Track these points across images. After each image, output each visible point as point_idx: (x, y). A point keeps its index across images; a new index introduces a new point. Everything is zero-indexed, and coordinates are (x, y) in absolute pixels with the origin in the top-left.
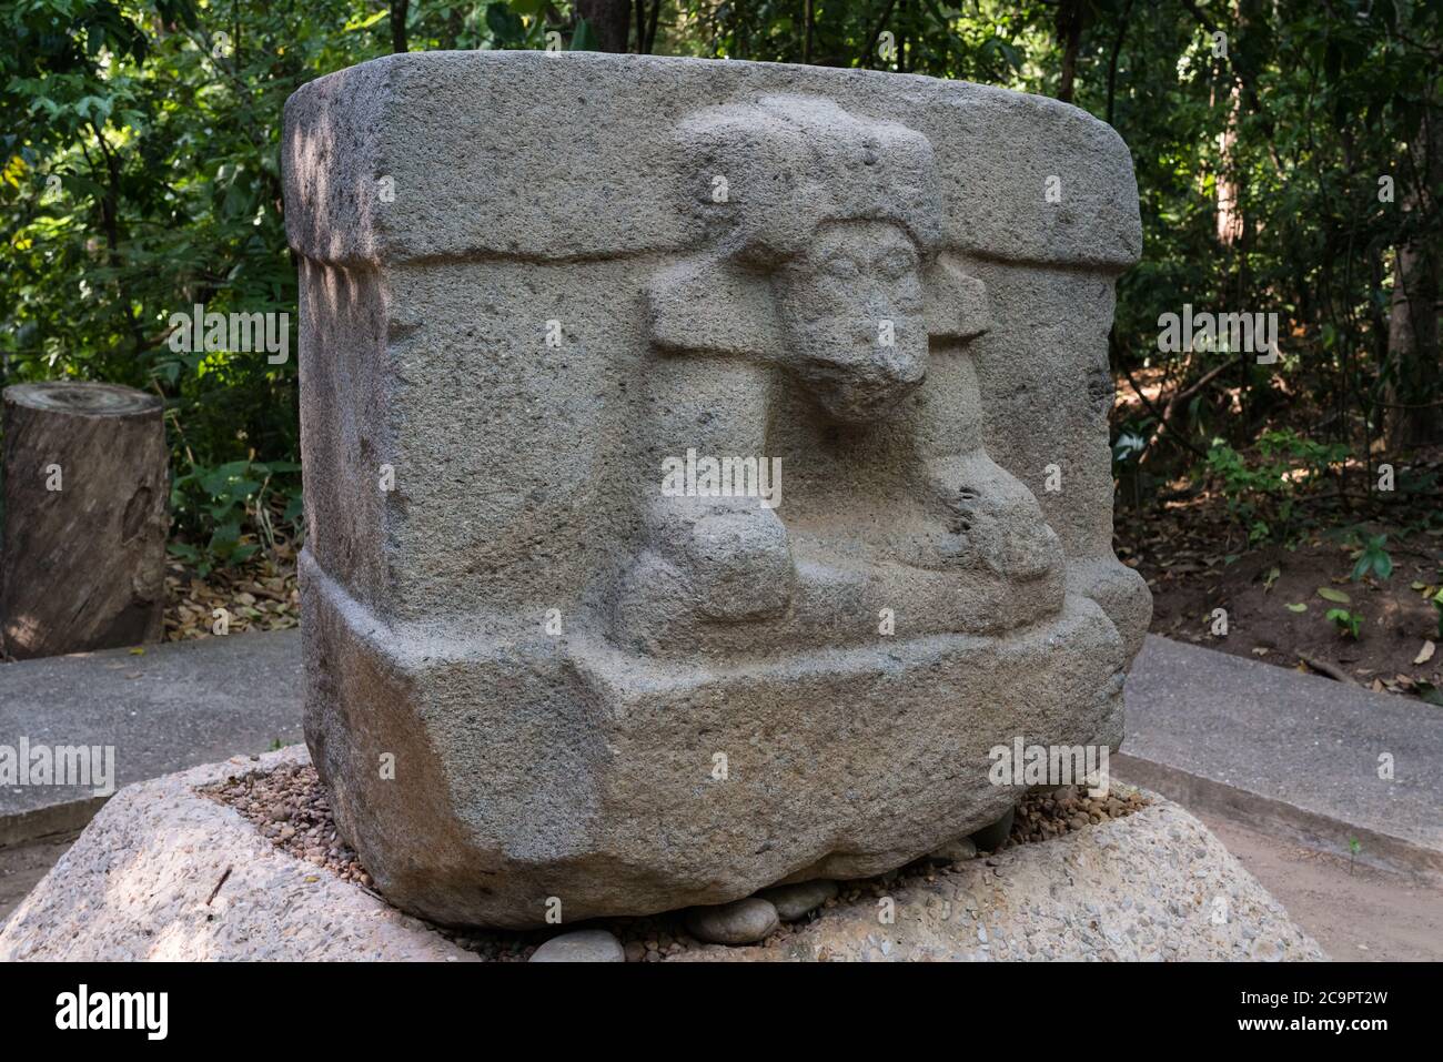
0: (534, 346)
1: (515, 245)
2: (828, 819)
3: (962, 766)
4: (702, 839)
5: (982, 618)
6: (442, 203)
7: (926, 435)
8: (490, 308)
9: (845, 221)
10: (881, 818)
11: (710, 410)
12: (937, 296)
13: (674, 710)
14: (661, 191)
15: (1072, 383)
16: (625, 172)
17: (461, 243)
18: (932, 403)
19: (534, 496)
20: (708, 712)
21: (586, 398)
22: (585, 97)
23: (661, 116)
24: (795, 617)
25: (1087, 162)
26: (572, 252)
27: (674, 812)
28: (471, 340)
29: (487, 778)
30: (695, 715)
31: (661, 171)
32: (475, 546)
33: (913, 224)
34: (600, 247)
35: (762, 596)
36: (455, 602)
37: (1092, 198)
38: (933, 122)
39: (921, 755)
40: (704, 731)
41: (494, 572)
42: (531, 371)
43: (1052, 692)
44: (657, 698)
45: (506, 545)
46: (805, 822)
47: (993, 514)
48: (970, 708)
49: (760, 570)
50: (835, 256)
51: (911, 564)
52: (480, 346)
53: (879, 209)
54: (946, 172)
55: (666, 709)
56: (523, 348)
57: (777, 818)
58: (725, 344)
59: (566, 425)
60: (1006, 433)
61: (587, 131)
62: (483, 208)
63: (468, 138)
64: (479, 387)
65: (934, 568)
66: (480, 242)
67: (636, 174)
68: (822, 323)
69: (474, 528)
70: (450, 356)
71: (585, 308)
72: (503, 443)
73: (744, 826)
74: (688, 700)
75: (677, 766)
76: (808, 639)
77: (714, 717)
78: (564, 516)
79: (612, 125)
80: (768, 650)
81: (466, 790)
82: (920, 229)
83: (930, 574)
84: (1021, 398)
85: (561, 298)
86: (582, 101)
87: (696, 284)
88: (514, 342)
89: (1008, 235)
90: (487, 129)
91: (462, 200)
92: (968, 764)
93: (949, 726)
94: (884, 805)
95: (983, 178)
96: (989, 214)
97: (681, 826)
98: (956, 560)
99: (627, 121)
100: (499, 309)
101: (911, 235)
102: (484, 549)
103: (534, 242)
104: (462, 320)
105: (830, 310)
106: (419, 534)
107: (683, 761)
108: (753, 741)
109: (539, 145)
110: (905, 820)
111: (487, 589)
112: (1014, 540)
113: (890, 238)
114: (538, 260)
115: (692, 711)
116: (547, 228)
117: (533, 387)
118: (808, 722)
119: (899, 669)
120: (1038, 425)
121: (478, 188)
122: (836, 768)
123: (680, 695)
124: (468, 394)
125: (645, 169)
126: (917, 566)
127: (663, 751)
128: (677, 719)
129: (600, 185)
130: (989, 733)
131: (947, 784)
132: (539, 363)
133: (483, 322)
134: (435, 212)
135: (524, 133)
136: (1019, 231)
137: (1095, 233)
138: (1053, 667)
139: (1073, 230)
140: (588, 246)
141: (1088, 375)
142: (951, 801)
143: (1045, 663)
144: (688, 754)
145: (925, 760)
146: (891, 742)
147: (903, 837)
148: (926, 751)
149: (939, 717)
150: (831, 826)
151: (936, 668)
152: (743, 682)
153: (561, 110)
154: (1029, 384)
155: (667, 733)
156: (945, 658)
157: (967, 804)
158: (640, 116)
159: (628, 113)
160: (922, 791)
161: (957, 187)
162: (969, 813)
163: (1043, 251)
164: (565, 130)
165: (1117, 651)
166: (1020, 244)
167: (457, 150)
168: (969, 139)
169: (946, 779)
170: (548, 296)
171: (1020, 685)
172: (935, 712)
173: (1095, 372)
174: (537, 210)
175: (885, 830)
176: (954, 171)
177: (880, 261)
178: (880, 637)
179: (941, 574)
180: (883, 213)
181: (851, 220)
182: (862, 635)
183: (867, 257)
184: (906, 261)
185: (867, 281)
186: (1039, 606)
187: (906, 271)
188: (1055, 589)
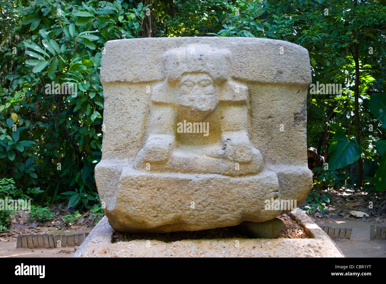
0: (130, 102)
1: (125, 80)
2: (174, 212)
3: (216, 207)
4: (139, 210)
5: (226, 171)
6: (111, 71)
7: (223, 126)
8: (121, 94)
9: (190, 73)
10: (190, 215)
11: (161, 116)
12: (226, 91)
13: (134, 180)
14: (159, 68)
15: (288, 116)
16: (151, 64)
17: (115, 79)
18: (225, 118)
19: (128, 135)
20: (143, 182)
21: (141, 113)
22: (145, 47)
23: (162, 51)
24: (169, 164)
25: (289, 57)
26: (138, 81)
27: (132, 202)
28: (117, 100)
29: (106, 193)
30: (139, 182)
31: (160, 63)
32: (116, 145)
33: (211, 74)
34: (144, 80)
35: (159, 158)
36: (111, 156)
37: (290, 66)
38: (238, 48)
39: (203, 202)
40: (141, 186)
41: (120, 151)
42: (129, 107)
43: (248, 193)
44: (130, 177)
45: (122, 145)
46: (168, 212)
47: (232, 145)
48: (219, 193)
49: (159, 152)
50: (186, 81)
51: (209, 156)
52: (119, 102)
53: (201, 70)
54: (240, 61)
55: (132, 179)
56: (127, 102)
57: (159, 209)
58: (164, 101)
59: (136, 119)
60: (265, 128)
61: (144, 55)
62: (119, 72)
63: (118, 58)
64: (119, 110)
65: (215, 158)
66: (118, 79)
67: (154, 64)
68: (182, 97)
69: (116, 141)
70: (113, 103)
71: (141, 94)
72: (123, 123)
73: (150, 209)
74: (137, 178)
75: (134, 193)
76: (173, 169)
77: (144, 183)
78: (134, 140)
79: (150, 53)
80: (162, 171)
81: (102, 195)
82: (213, 74)
83: (214, 159)
84: (270, 120)
85: (136, 91)
86: (144, 48)
87: (161, 88)
88: (126, 101)
89: (260, 76)
90: (122, 56)
91: (115, 71)
92: (217, 207)
93: (212, 196)
94: (191, 212)
95: (253, 62)
96: (254, 71)
97: (134, 206)
98: (222, 156)
99: (153, 52)
100: (123, 94)
101: (211, 76)
102: (118, 146)
103: (129, 79)
104: (116, 96)
105: (184, 93)
106: (106, 141)
107: (135, 192)
108: (154, 190)
109: (133, 58)
110: (198, 217)
111: (118, 154)
112: (237, 152)
113: (204, 77)
114: (131, 83)
115: (138, 181)
116: (132, 76)
117: (129, 111)
118: (169, 188)
119: (197, 179)
120: (276, 127)
121: (119, 68)
122: (176, 200)
123: (135, 177)
124: (116, 112)
125: (156, 63)
126: (211, 157)
127: (131, 189)
128: (134, 182)
129: (145, 66)
130: (225, 200)
131: (211, 211)
132: (131, 105)
133: (119, 96)
134: (110, 73)
135: (130, 56)
136: (264, 75)
137: (291, 76)
138: (249, 187)
139: (283, 75)
140: (141, 80)
141: (294, 114)
142: (212, 215)
143: (247, 185)
144: (137, 190)
145: (204, 203)
146: (193, 197)
147: (198, 221)
148: (204, 201)
149: (208, 193)
150: (175, 214)
151: (209, 181)
152: (152, 177)
153: (139, 51)
154: (272, 116)
155: (132, 185)
156: (212, 179)
157: (218, 217)
158: (157, 51)
159: (154, 51)
160: (203, 211)
161: (244, 64)
162: (219, 220)
163: (272, 81)
164: (139, 55)
165: (274, 186)
166: (265, 79)
167: (115, 60)
168: (249, 52)
169: (211, 209)
170: (133, 91)
171: (237, 189)
172: (207, 192)
173: (298, 113)
174: (131, 72)
175: (192, 218)
176: (243, 61)
177: (200, 82)
178: (195, 172)
179: (217, 159)
180: (202, 71)
181: (193, 73)
182: (190, 171)
183: (196, 81)
184: (208, 82)
185: (196, 87)
186: (247, 171)
187: (209, 84)
188: (254, 167)
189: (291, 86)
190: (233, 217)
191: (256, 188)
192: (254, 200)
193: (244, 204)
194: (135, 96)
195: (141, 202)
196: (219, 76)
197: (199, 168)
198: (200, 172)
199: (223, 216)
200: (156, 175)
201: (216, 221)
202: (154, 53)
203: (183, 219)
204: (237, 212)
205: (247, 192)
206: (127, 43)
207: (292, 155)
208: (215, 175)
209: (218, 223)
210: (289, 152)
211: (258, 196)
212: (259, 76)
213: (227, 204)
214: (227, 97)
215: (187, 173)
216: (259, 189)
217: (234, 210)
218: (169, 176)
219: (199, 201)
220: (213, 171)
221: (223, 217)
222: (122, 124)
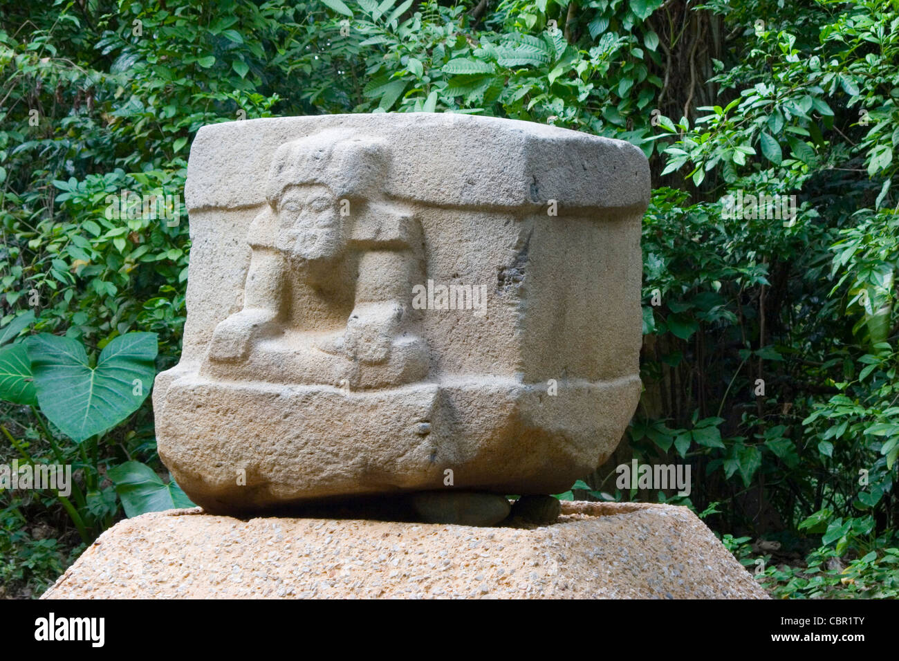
0: (224, 246)
1: (217, 203)
2: (247, 458)
3: (317, 448)
4: (192, 453)
6: (199, 186)
8: (212, 230)
9: (298, 185)
10: (274, 465)
13: (187, 394)
15: (486, 274)
20: (201, 398)
22: (254, 138)
25: (489, 151)
26: (236, 205)
27: (181, 437)
28: (206, 243)
30: (195, 398)
37: (489, 170)
38: (405, 136)
39: (295, 438)
40: (198, 406)
42: (222, 257)
43: (374, 423)
46: (238, 457)
48: (324, 421)
52: (208, 246)
53: (315, 179)
55: (184, 393)
56: (220, 247)
57: (223, 451)
59: (230, 281)
61: (251, 153)
62: (210, 188)
63: (211, 159)
64: (207, 264)
65: (328, 352)
70: (201, 250)
71: (242, 230)
72: (211, 288)
73: (209, 451)
74: (193, 391)
75: (186, 419)
77: (203, 400)
79: (260, 149)
83: (328, 356)
84: (456, 281)
85: (234, 225)
86: (252, 140)
88: (218, 245)
89: (437, 192)
90: (217, 155)
91: (205, 185)
92: (320, 449)
93: (311, 427)
94: (275, 458)
95: (426, 163)
96: (426, 181)
97: (183, 444)
100: (215, 231)
101: (330, 190)
103: (224, 201)
104: (204, 235)
107: (188, 417)
108: (218, 415)
109: (233, 160)
110: (287, 469)
112: (361, 341)
115: (194, 396)
116: (229, 195)
117: (222, 264)
118: (242, 411)
119: (291, 394)
122: (252, 435)
123: (190, 388)
124: (204, 267)
127: (181, 411)
128: (188, 398)
129: (250, 176)
130: (333, 436)
131: (309, 456)
132: (225, 253)
133: (209, 235)
134: (197, 191)
135: (229, 156)
136: (443, 189)
137: (489, 189)
138: (378, 411)
139: (475, 188)
140: (241, 203)
141: (499, 269)
142: (311, 466)
143: (374, 407)
144: (191, 414)
145: (297, 441)
146: (280, 428)
147: (288, 478)
148: (298, 437)
149: (306, 422)
150: (248, 461)
151: (307, 398)
152: (218, 388)
153: (245, 145)
154: (460, 273)
155: (184, 403)
156: (315, 394)
157: (322, 470)
158: (271, 145)
159: (266, 144)
160: (295, 457)
161: (409, 168)
162: (324, 475)
163: (457, 200)
164: (243, 153)
165: (423, 410)
166: (443, 196)
167: (206, 164)
168: (422, 143)
169: (308, 453)
170: (230, 225)
171: (355, 415)
172: (304, 419)
173: (504, 268)
174: (227, 188)
175: (277, 471)
176: (409, 161)
177: (311, 203)
178: (292, 380)
179: (331, 356)
180: (318, 181)
181: (302, 185)
182: (281, 379)
183: (307, 201)
184: (325, 203)
185: (304, 212)
186: (379, 379)
187: (327, 207)
188: (391, 372)
189: (493, 210)
190: (347, 471)
191: (388, 413)
192: (383, 437)
193: (366, 445)
194: (232, 235)
195: (196, 436)
196: (345, 190)
197: (298, 372)
198: (299, 380)
199: (330, 467)
200: (225, 384)
201: (317, 478)
202: (267, 148)
203: (263, 472)
204: (353, 461)
205: (373, 420)
206: (227, 130)
207: (493, 354)
208: (324, 386)
209: (322, 483)
210: (487, 349)
211: (391, 430)
212: (433, 191)
213: (336, 443)
214: (363, 232)
215: (277, 383)
216: (394, 416)
217: (347, 458)
218: (245, 386)
219: (289, 437)
220: (321, 380)
221: (328, 471)
222: (210, 291)
